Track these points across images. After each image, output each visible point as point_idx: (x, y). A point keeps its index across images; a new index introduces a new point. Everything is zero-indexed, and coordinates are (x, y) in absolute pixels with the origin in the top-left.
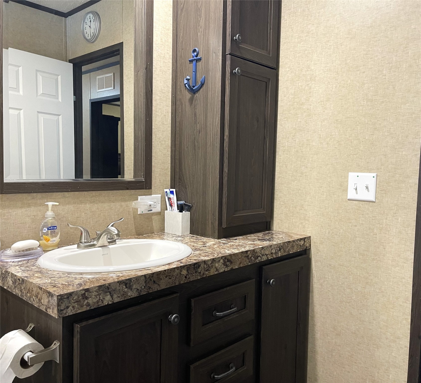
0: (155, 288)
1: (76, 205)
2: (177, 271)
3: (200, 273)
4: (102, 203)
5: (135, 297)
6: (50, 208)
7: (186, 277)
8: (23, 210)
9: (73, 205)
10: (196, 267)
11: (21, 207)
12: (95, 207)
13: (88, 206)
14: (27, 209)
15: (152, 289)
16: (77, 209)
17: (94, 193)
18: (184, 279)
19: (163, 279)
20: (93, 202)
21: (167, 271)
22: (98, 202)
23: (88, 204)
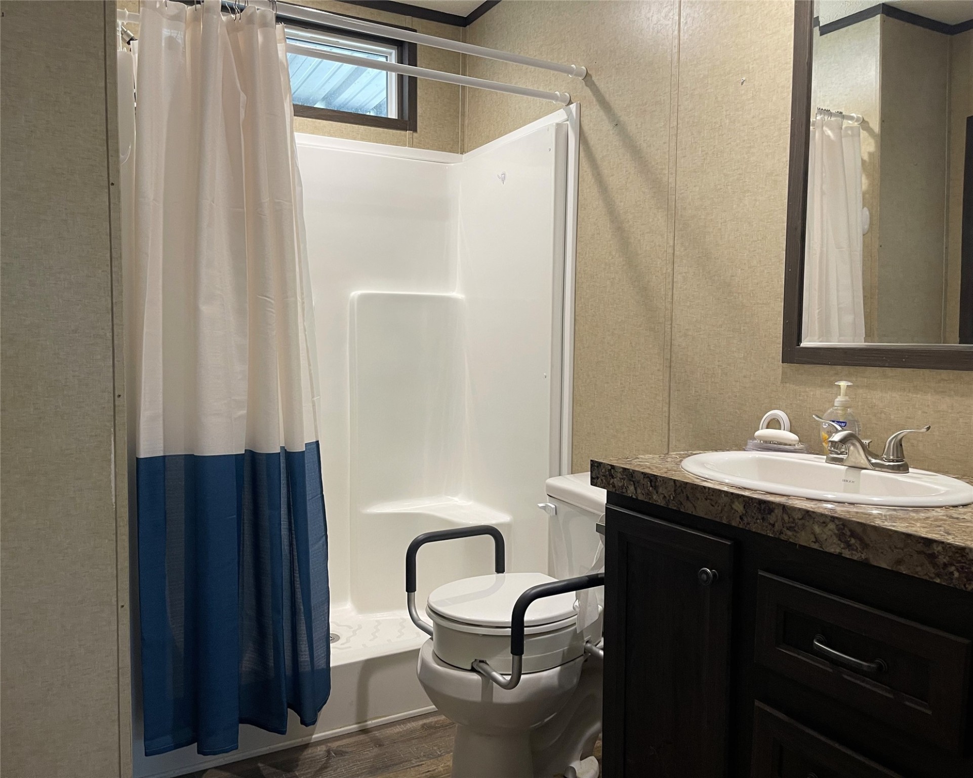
0: (688, 508)
1: (905, 393)
2: (725, 499)
3: (773, 525)
4: (962, 396)
5: (661, 506)
6: (843, 391)
7: (741, 518)
8: (823, 390)
9: (900, 394)
10: (763, 508)
11: (822, 386)
12: (945, 403)
13: (930, 398)
14: (828, 390)
15: (684, 507)
16: (908, 401)
17: (944, 374)
18: (738, 519)
19: (700, 499)
20: (943, 392)
21: (707, 490)
22: (953, 393)
23: (929, 394)
